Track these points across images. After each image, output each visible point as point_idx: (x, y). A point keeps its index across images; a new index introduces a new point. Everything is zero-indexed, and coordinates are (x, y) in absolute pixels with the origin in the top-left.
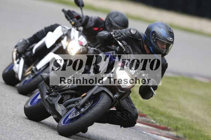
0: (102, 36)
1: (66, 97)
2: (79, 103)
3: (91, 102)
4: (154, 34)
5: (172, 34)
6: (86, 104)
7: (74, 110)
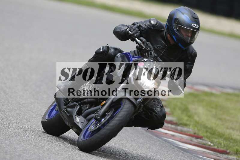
0: (120, 31)
1: (85, 107)
2: (98, 113)
3: (111, 110)
4: (177, 21)
5: (197, 20)
6: (107, 113)
7: (94, 121)
